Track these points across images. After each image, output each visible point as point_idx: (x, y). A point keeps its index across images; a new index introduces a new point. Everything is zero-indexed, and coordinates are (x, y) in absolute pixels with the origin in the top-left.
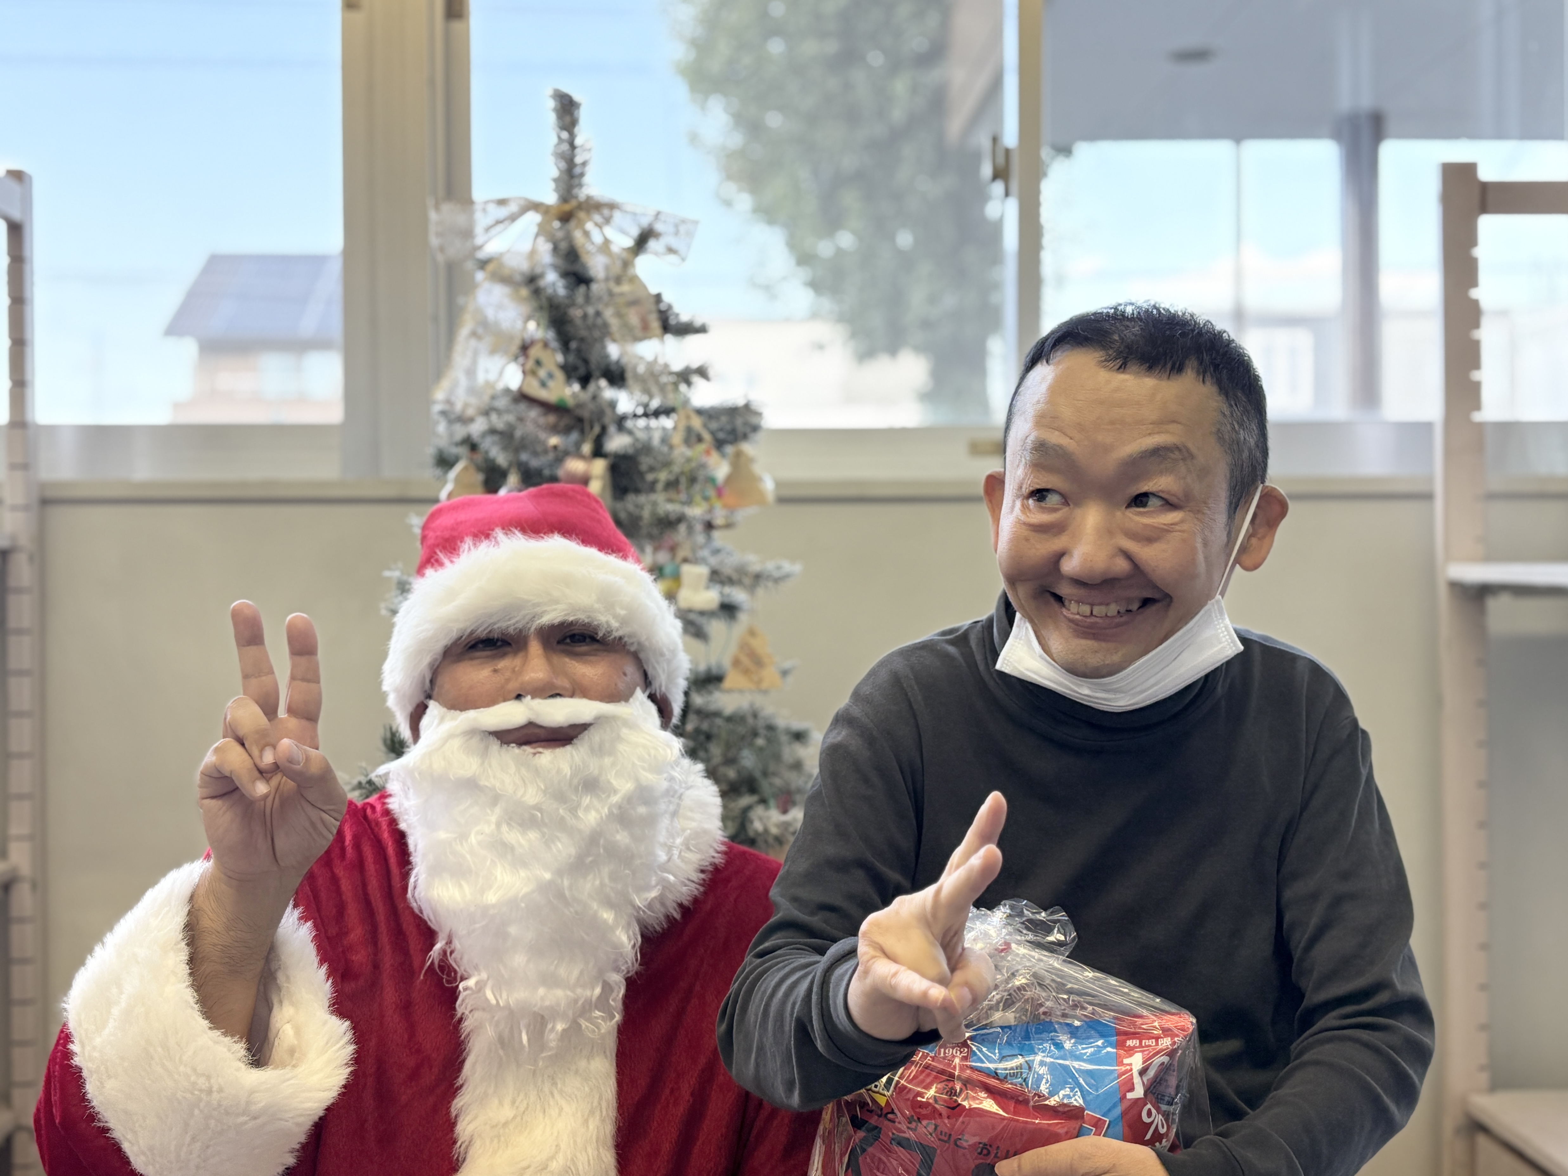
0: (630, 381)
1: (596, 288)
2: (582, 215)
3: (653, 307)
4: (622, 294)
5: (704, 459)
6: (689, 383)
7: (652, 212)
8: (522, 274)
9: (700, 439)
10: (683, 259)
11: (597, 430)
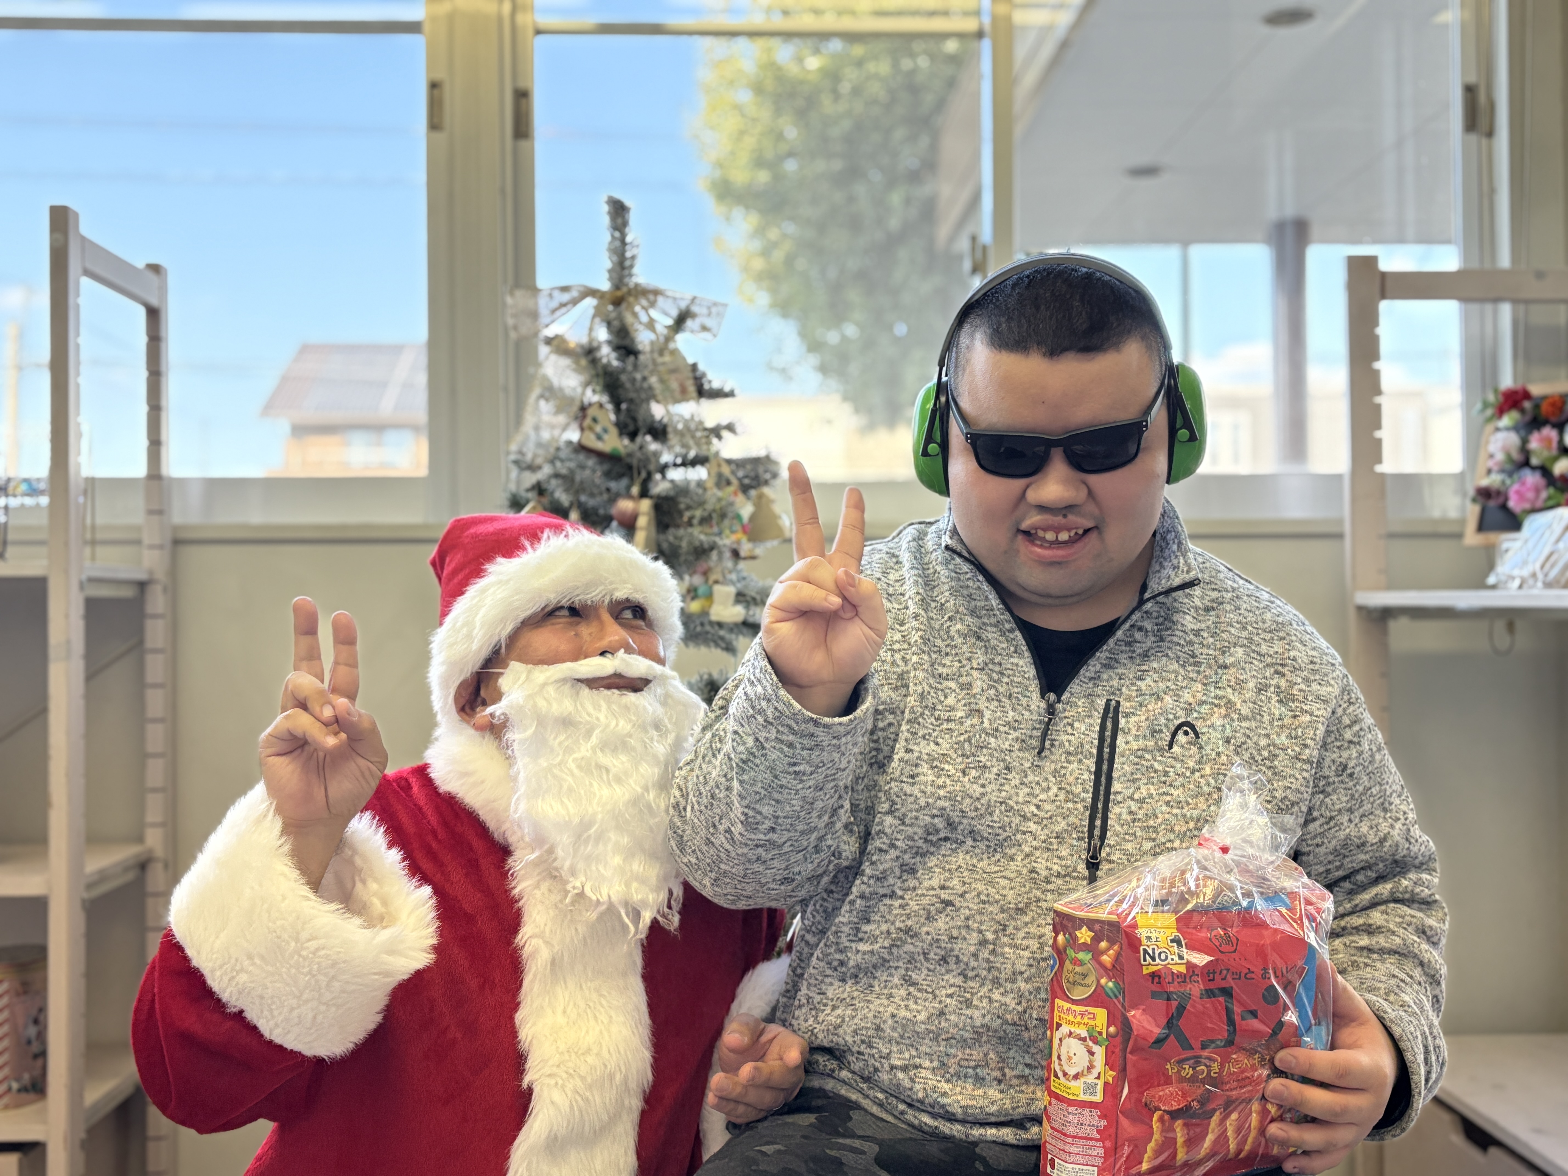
0: (671, 436)
1: (642, 358)
2: (631, 299)
3: (690, 375)
4: (664, 364)
5: (732, 498)
6: (719, 437)
7: (688, 296)
8: (582, 347)
9: (729, 483)
10: (715, 336)
11: (644, 475)
